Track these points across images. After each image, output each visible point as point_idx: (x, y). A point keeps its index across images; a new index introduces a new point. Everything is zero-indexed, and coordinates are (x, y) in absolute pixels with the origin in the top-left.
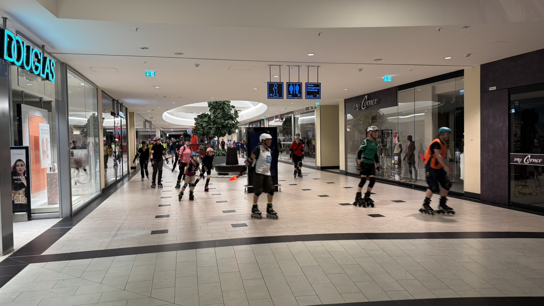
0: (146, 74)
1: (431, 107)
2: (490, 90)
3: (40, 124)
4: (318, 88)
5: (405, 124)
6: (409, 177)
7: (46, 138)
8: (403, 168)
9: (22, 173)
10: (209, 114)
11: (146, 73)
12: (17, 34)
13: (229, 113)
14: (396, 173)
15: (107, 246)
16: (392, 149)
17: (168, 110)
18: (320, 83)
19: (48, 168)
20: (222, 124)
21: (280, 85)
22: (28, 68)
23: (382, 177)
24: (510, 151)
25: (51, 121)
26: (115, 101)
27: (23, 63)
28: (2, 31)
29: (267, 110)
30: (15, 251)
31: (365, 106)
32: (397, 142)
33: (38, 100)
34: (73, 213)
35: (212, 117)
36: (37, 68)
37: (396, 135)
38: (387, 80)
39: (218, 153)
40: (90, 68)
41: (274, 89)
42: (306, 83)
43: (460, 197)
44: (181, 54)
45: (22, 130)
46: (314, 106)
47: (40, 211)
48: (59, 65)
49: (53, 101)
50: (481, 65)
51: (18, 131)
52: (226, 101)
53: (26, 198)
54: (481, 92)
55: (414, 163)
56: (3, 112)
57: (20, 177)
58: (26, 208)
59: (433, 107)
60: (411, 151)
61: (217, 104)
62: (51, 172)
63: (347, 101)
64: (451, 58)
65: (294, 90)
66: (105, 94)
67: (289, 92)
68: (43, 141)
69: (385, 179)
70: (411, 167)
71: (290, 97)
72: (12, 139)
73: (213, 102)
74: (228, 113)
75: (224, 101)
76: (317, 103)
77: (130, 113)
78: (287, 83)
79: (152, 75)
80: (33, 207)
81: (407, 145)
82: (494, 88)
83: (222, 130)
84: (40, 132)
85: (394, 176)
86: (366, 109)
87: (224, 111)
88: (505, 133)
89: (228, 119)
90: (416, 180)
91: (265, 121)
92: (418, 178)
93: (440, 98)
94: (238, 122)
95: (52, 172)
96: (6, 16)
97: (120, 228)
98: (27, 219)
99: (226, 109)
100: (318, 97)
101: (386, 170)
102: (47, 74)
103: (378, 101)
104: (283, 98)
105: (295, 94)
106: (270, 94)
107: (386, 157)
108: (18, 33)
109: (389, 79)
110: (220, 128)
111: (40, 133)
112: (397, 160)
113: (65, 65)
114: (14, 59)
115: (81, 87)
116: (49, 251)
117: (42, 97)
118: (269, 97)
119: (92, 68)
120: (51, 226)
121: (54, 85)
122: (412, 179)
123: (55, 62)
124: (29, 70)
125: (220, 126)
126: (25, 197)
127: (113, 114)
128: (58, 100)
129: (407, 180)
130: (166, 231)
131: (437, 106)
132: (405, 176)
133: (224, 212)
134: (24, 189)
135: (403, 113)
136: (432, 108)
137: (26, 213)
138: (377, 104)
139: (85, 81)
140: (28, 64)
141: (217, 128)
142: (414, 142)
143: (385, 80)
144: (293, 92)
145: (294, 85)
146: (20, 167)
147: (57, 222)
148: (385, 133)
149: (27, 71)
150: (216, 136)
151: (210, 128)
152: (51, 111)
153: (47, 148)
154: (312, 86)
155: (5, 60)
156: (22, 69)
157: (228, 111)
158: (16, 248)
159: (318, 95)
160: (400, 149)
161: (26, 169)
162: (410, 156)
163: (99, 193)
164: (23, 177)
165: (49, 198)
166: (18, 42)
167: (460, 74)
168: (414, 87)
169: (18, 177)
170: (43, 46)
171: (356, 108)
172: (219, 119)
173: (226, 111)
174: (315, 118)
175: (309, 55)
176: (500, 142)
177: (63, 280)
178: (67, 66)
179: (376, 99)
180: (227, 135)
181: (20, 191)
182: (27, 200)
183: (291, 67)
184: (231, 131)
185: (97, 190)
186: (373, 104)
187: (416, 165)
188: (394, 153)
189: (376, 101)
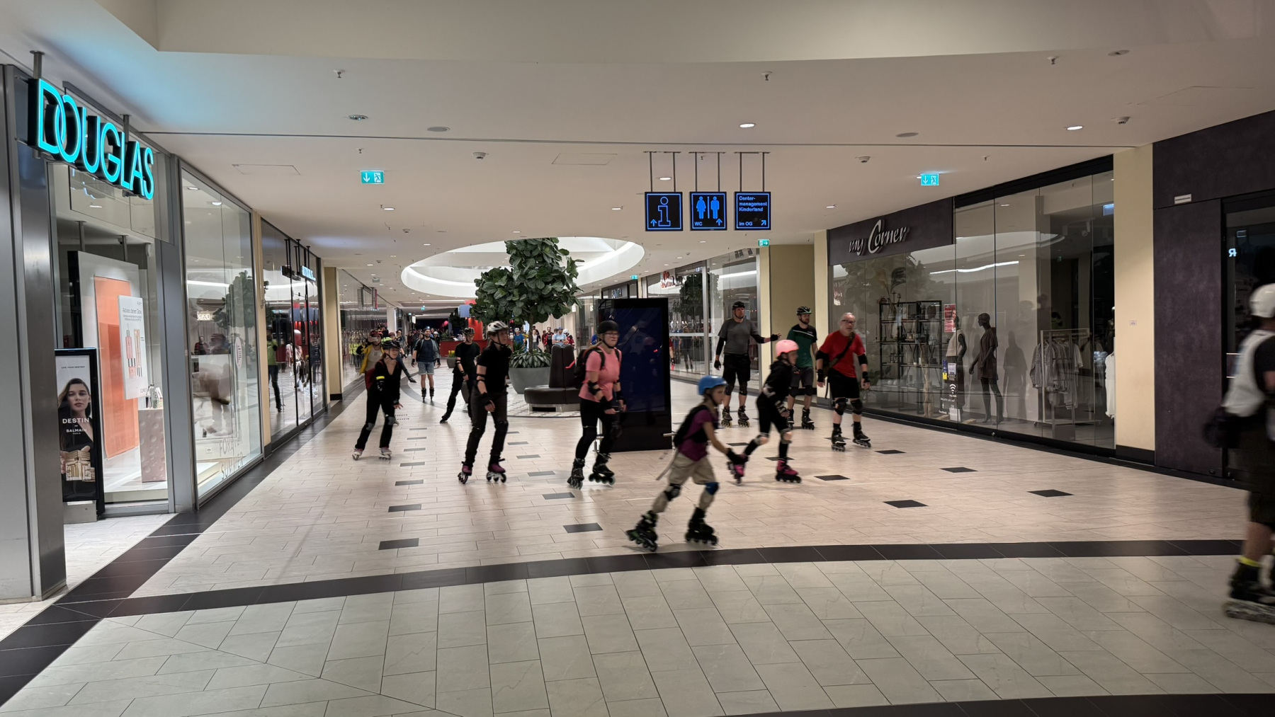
0: (363, 179)
1: (1035, 246)
2: (1176, 202)
3: (121, 297)
4: (765, 204)
5: (974, 287)
6: (983, 411)
7: (135, 330)
8: (969, 392)
9: (82, 411)
10: (510, 271)
11: (363, 176)
12: (65, 88)
13: (555, 267)
14: (953, 403)
15: (279, 578)
16: (942, 347)
17: (413, 261)
18: (770, 193)
19: (141, 398)
20: (538, 291)
21: (675, 200)
22: (92, 169)
23: (918, 413)
24: (1223, 348)
25: (145, 290)
26: (291, 242)
27: (80, 157)
28: (33, 84)
29: (645, 259)
30: (71, 588)
31: (876, 244)
32: (954, 330)
33: (116, 242)
34: (199, 503)
35: (515, 277)
36: (112, 168)
37: (952, 313)
38: (929, 182)
39: (530, 361)
40: (234, 165)
41: (661, 208)
42: (736, 193)
43: (1106, 458)
44: (444, 129)
45: (80, 311)
46: (754, 247)
47: (123, 498)
48: (162, 160)
49: (150, 244)
50: (1154, 144)
51: (72, 313)
52: (548, 239)
53: (93, 469)
54: (1154, 209)
55: (995, 379)
56: (38, 271)
57: (79, 419)
58: (93, 490)
59: (1039, 246)
60: (987, 351)
61: (526, 246)
62: (148, 409)
63: (832, 234)
64: (1081, 127)
65: (706, 209)
66: (268, 227)
67: (695, 216)
68: (128, 336)
69: (927, 417)
70: (988, 390)
71: (699, 226)
72: (58, 331)
73: (519, 242)
74: (553, 266)
75: (544, 239)
76: (761, 239)
77: (325, 268)
78: (691, 193)
80: (107, 488)
81: (977, 336)
82: (1187, 198)
83: (539, 307)
84: (122, 316)
85: (948, 411)
86: (879, 252)
87: (544, 261)
88: (1214, 307)
89: (553, 282)
90: (1000, 418)
91: (639, 283)
92: (1005, 415)
93: (1055, 223)
94: (576, 288)
95: (152, 408)
96: (41, 49)
97: (306, 536)
98: (95, 515)
99: (548, 257)
100: (764, 226)
101: (929, 396)
102: (137, 180)
103: (908, 234)
104: (682, 230)
105: (709, 221)
106: (650, 220)
107: (927, 365)
108: (68, 87)
109: (932, 181)
110: (534, 302)
111: (122, 319)
112: (954, 371)
113: (176, 159)
114: (60, 148)
115: (213, 210)
116: (147, 590)
117: (125, 236)
118: (649, 227)
119: (238, 165)
120: (151, 533)
121: (153, 207)
122: (989, 416)
123: (154, 155)
124: (95, 173)
125: (534, 297)
126: (89, 465)
127: (287, 272)
128: (161, 241)
129: (978, 421)
130: (413, 543)
131: (1049, 244)
132: (974, 411)
133: (547, 497)
134: (87, 448)
135: (968, 260)
136: (1037, 248)
137: (94, 503)
138: (907, 239)
139: (223, 197)
140: (91, 158)
141: (529, 303)
142: (994, 330)
143: (925, 183)
144: (705, 214)
145: (707, 197)
146: (79, 397)
147: (164, 523)
148: (924, 308)
149: (91, 175)
150: (526, 322)
151: (512, 303)
152: (146, 267)
153: (138, 354)
154: (752, 199)
155: (40, 150)
156: (78, 171)
157: (553, 262)
158: (71, 582)
159: (764, 222)
160: (961, 346)
161: (90, 401)
162: (985, 363)
163: (257, 455)
164: (85, 419)
165: (143, 469)
166: (68, 107)
167: (1103, 165)
168: (994, 198)
169: (74, 421)
170: (126, 117)
171: (855, 251)
172: (531, 282)
173: (549, 261)
174: (757, 275)
175: (742, 126)
176: (1202, 327)
177: (179, 655)
178: (181, 162)
179: (902, 229)
180: (551, 317)
181: (79, 451)
182: (94, 474)
183: (699, 156)
184: (560, 309)
185: (253, 450)
186: (895, 241)
187: (1000, 383)
188: (947, 355)
189: (903, 234)
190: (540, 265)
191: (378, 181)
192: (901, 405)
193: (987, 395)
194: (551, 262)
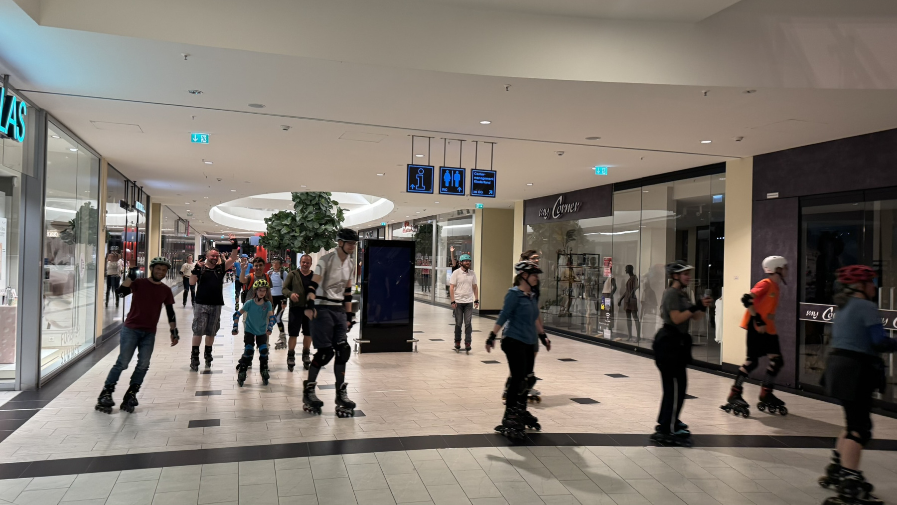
0: (192, 139)
1: (666, 219)
2: (768, 197)
4: (492, 179)
6: (626, 332)
10: (294, 214)
11: (193, 136)
13: (328, 214)
14: (606, 326)
15: (105, 450)
17: (221, 203)
18: (496, 171)
20: (315, 230)
21: (429, 171)
23: (582, 332)
24: (799, 299)
25: (9, 212)
26: (129, 183)
29: (393, 212)
31: (558, 213)
32: (610, 275)
34: (40, 383)
35: (298, 219)
37: (609, 263)
38: (601, 172)
40: (91, 121)
41: (418, 177)
42: (472, 169)
43: (715, 371)
44: (261, 106)
46: (471, 208)
48: (33, 112)
49: (16, 177)
50: (754, 157)
52: (324, 192)
54: (753, 201)
55: (636, 311)
59: (668, 219)
60: (631, 290)
61: (307, 197)
62: (4, 306)
63: (527, 203)
64: (710, 142)
65: (451, 180)
66: (113, 170)
67: (442, 184)
69: (588, 334)
70: (631, 317)
71: (445, 191)
73: (302, 194)
74: (326, 212)
75: (320, 193)
76: (480, 203)
77: (153, 204)
78: (440, 167)
79: (203, 141)
81: (623, 281)
82: (775, 195)
83: (314, 241)
85: (603, 331)
86: (561, 218)
87: (320, 208)
89: (325, 224)
90: (639, 339)
91: (387, 228)
93: (679, 206)
95: (7, 305)
99: (323, 205)
100: (491, 194)
101: (590, 320)
103: (581, 207)
104: (433, 193)
106: (410, 186)
107: (588, 298)
109: (603, 171)
110: (310, 237)
112: (609, 304)
113: (44, 113)
115: (70, 155)
118: (409, 189)
119: (94, 122)
121: (22, 148)
122: (631, 336)
123: (27, 108)
125: (311, 234)
127: (124, 205)
128: (26, 175)
129: (624, 339)
130: (215, 423)
132: (619, 332)
138: (579, 211)
139: (79, 145)
141: (307, 238)
142: (636, 276)
143: (598, 173)
144: (450, 183)
145: (452, 171)
147: (11, 398)
148: (588, 259)
151: (294, 237)
152: (11, 194)
154: (483, 174)
157: (327, 209)
159: (491, 192)
160: (613, 287)
162: (629, 299)
163: (91, 344)
167: (719, 168)
168: (641, 186)
170: (6, 76)
171: (543, 216)
172: (310, 223)
173: (324, 209)
174: (473, 227)
175: (482, 122)
178: (49, 117)
179: (576, 203)
180: (323, 249)
183: (447, 141)
184: (330, 244)
185: (87, 340)
186: (571, 211)
187: (639, 313)
188: (603, 292)
189: (577, 207)
190: (317, 211)
191: (204, 141)
192: (570, 325)
193: (629, 321)
194: (325, 209)
